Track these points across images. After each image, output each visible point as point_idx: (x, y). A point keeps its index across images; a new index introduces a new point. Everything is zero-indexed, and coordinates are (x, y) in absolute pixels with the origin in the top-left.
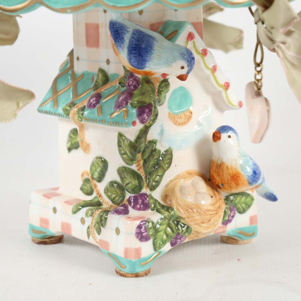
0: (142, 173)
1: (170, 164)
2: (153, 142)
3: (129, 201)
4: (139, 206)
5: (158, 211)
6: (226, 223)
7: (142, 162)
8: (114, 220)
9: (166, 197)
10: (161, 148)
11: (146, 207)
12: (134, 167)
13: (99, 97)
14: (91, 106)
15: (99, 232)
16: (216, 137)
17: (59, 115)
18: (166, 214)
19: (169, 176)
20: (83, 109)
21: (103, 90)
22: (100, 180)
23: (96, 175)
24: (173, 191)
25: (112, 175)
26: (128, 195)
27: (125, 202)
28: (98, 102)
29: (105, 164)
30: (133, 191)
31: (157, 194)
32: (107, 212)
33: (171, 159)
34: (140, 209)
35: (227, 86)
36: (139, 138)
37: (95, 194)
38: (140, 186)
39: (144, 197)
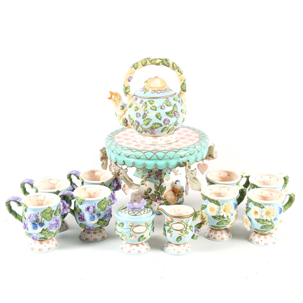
0: (160, 192)
1: (165, 189)
2: (162, 186)
3: (157, 198)
5: (163, 201)
6: (177, 201)
7: (160, 190)
9: (165, 197)
10: (164, 187)
11: (161, 200)
12: (158, 191)
13: (150, 175)
14: (149, 178)
15: (150, 205)
16: (176, 183)
17: (140, 178)
18: (165, 201)
19: (165, 192)
20: (146, 178)
22: (150, 193)
23: (148, 191)
24: (166, 195)
25: (153, 192)
26: (157, 197)
27: (156, 198)
28: (150, 177)
29: (151, 190)
31: (163, 197)
32: (152, 201)
33: (166, 188)
34: (159, 200)
36: (159, 185)
37: (148, 195)
38: (160, 195)
39: (161, 197)
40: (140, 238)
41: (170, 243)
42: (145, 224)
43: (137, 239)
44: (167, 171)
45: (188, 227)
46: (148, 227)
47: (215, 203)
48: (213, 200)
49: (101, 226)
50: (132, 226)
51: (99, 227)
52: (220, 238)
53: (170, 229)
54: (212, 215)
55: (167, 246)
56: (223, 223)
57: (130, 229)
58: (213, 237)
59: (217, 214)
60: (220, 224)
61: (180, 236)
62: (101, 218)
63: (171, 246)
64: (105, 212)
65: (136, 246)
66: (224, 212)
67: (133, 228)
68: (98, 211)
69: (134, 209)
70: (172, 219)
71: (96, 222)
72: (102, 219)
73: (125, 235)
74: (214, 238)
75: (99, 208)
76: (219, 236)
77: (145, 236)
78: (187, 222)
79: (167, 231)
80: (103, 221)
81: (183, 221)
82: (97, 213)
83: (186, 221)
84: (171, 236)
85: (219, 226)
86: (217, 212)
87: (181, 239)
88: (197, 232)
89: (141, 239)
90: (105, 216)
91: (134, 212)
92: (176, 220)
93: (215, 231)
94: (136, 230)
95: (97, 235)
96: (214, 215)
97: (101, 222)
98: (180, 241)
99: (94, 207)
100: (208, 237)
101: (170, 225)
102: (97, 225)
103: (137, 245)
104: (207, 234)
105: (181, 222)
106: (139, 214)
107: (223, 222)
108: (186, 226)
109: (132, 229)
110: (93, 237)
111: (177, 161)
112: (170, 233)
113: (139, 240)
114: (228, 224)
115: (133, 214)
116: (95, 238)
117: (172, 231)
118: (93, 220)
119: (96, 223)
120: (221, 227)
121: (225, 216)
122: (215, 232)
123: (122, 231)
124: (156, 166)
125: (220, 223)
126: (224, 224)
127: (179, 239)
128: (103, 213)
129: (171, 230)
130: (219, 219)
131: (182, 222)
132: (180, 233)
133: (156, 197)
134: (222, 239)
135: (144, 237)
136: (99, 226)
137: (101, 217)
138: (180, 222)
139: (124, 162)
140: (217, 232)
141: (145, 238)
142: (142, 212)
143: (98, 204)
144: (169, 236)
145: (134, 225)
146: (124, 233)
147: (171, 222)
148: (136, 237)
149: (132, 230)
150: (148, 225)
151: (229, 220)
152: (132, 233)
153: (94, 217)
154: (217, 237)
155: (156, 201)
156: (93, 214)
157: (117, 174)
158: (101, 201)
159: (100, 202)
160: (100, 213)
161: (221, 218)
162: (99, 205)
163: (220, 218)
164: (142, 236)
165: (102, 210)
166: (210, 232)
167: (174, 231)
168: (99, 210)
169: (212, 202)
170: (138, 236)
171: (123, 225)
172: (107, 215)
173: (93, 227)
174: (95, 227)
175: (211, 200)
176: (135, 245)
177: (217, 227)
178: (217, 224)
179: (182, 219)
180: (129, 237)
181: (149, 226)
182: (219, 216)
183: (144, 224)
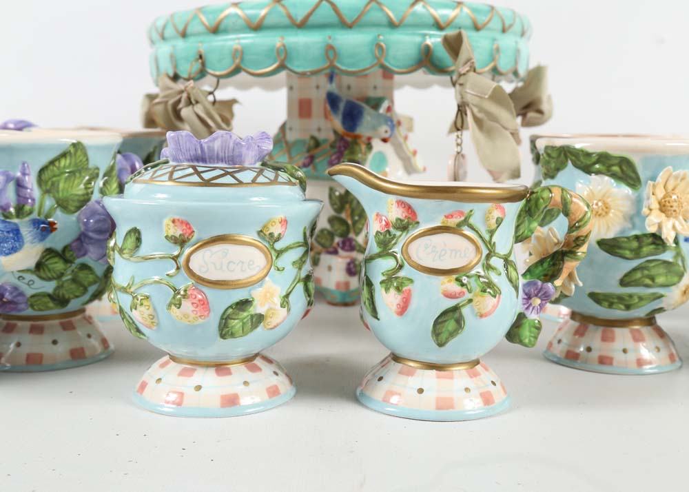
0: (349, 221)
3: (338, 244)
4: (346, 248)
7: (349, 212)
8: (326, 259)
11: (352, 248)
12: (343, 215)
14: (305, 166)
21: (316, 152)
25: (323, 224)
26: (337, 240)
27: (335, 244)
28: (312, 162)
30: (341, 235)
31: (360, 239)
32: (319, 253)
34: (347, 251)
35: (415, 153)
38: (348, 231)
39: (351, 240)
40: (229, 318)
41: (396, 358)
42: (260, 233)
43: (214, 319)
44: (374, 128)
45: (497, 262)
46: (274, 254)
47: (613, 176)
48: (604, 158)
49: (57, 288)
50: (181, 242)
51: (49, 296)
52: (631, 357)
53: (401, 267)
54: (599, 238)
55: (380, 379)
56: (653, 279)
57: (175, 258)
58: (595, 355)
59: (623, 231)
60: (636, 283)
61: (455, 309)
62: (59, 247)
63: (400, 373)
64: (78, 219)
65: (211, 373)
66: (663, 215)
67: (187, 251)
68: (40, 207)
69: (204, 160)
70: (409, 208)
71: (32, 263)
72: (65, 248)
73: (147, 297)
74: (604, 361)
75: (47, 192)
76: (625, 351)
77: (258, 308)
78: (492, 233)
79: (382, 282)
80: (67, 261)
81: (471, 221)
82: (35, 215)
83: (486, 219)
84: (403, 309)
85: (631, 296)
86: (625, 218)
87: (460, 322)
88: (537, 301)
89: (236, 324)
90: (82, 240)
91: (199, 173)
92: (431, 213)
93: (600, 329)
94: (207, 262)
95: (46, 338)
96: (610, 235)
97: (58, 265)
98: (453, 334)
99: (19, 185)
100: (571, 359)
101: (397, 249)
102: (34, 277)
103: (220, 367)
104: (559, 350)
105: (459, 225)
106: (228, 179)
107: (653, 272)
108: (485, 252)
109: (182, 260)
110: (26, 350)
111: (418, 39)
112: (398, 289)
113: (225, 330)
114: (679, 282)
115: (196, 179)
116: (35, 350)
117: (411, 281)
118: (14, 250)
119: (28, 270)
120: (641, 299)
121: (668, 235)
122: (604, 332)
123: (133, 278)
124: (331, 54)
125: (638, 275)
126: (660, 280)
127: (451, 325)
128: (67, 225)
129: (402, 274)
130: (637, 254)
131: (465, 222)
132: (454, 287)
133: (332, 239)
134: (640, 363)
135: (253, 310)
136: (49, 287)
137: (57, 241)
138: (452, 222)
139: (201, 57)
140: (613, 332)
141: (259, 319)
142: (246, 176)
143: (42, 171)
144: (394, 308)
145: (193, 239)
146: (143, 285)
147: (404, 228)
148: (204, 304)
149: (183, 270)
150: (278, 246)
151: (680, 263)
152: (184, 282)
153: (16, 232)
154: (618, 357)
155: (335, 252)
156: (15, 220)
157: (170, 108)
158: (58, 159)
159: (52, 163)
160: (51, 220)
161: (645, 250)
162: (46, 175)
163: (640, 247)
164: (244, 304)
165: (63, 205)
166: (580, 332)
167: (421, 279)
168: (49, 202)
169: (598, 173)
170: (221, 301)
171: (139, 240)
172: (91, 234)
173: (15, 288)
174: (29, 292)
175: (594, 158)
176: (207, 365)
177: (620, 298)
178: (623, 283)
179: (466, 207)
180: (170, 305)
181: (280, 253)
182: (637, 237)
183: (251, 237)
